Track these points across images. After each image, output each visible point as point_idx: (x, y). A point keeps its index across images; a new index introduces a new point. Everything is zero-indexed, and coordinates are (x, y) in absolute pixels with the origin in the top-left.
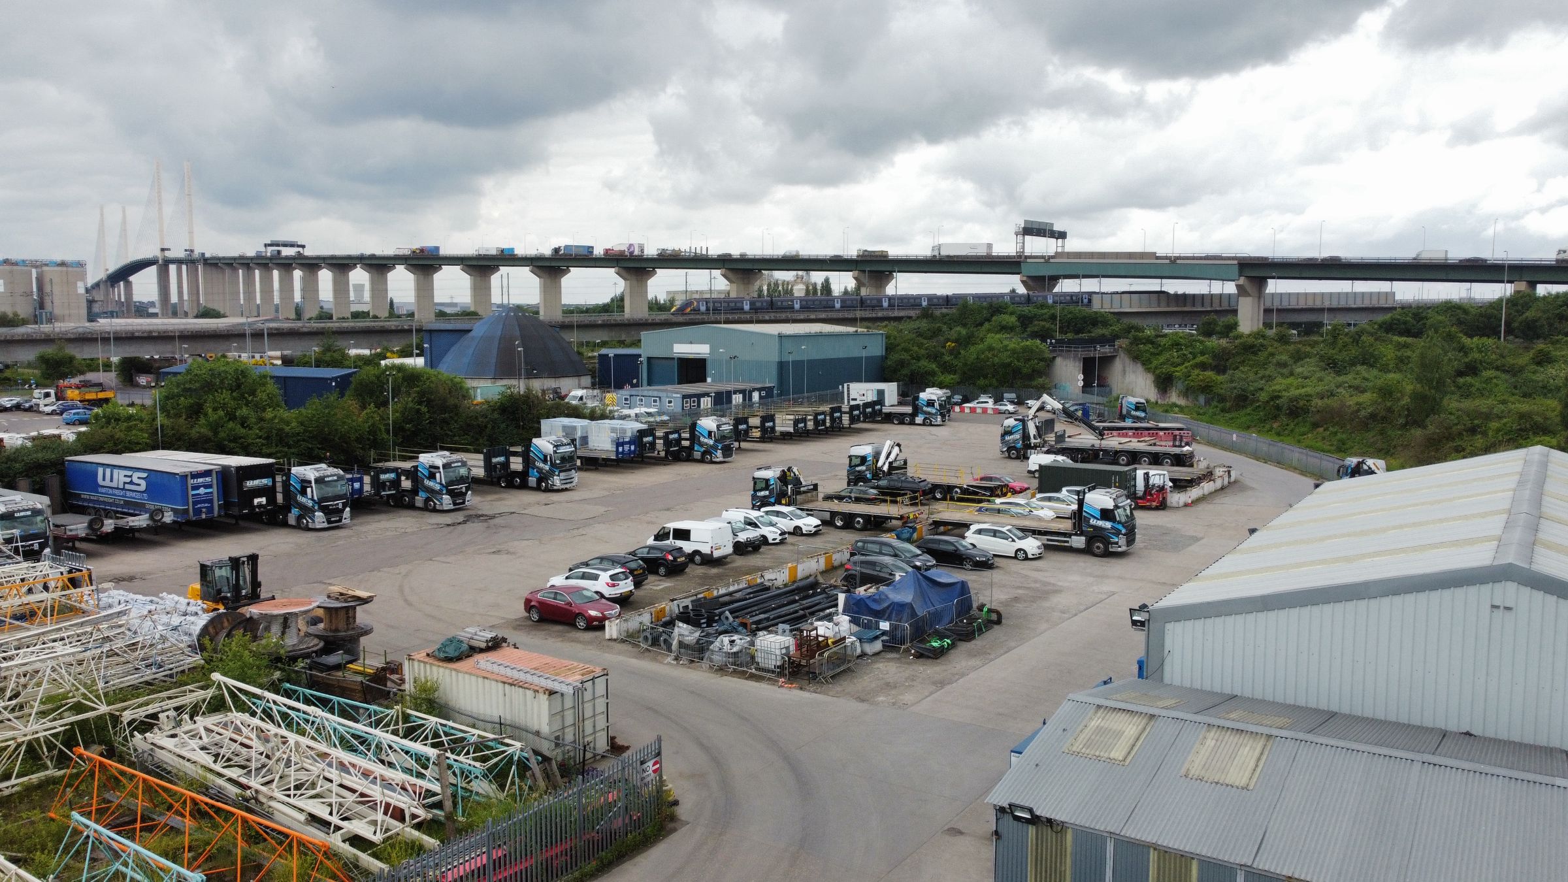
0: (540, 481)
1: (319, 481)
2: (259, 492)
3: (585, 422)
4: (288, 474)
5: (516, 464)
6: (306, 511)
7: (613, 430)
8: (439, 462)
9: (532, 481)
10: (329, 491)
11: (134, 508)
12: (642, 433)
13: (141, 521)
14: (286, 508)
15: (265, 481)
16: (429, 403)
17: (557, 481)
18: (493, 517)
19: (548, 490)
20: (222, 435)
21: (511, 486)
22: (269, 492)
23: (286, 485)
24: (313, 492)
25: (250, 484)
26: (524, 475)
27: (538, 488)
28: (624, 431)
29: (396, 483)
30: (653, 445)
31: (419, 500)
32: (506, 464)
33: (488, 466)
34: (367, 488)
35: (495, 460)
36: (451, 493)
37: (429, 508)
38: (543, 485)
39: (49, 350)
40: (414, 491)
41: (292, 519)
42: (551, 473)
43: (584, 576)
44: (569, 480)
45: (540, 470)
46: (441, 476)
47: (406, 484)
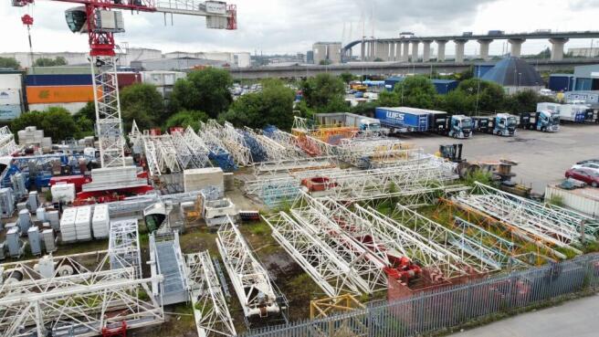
0: (542, 128)
1: (463, 121)
2: (441, 123)
3: (559, 105)
4: (451, 118)
5: (533, 120)
6: (456, 131)
7: (573, 109)
8: (506, 117)
9: (539, 127)
10: (466, 125)
11: (399, 126)
12: (588, 111)
13: (404, 130)
14: (449, 130)
15: (443, 120)
16: (492, 94)
17: (551, 128)
18: (526, 140)
19: (545, 132)
20: (421, 102)
21: (528, 128)
22: (443, 123)
23: (450, 122)
24: (460, 125)
25: (439, 120)
26: (535, 125)
27: (541, 130)
28: (579, 109)
29: (487, 124)
30: (592, 116)
31: (495, 131)
32: (529, 120)
33: (522, 120)
34: (476, 125)
35: (525, 118)
36: (509, 129)
37: (499, 134)
38: (544, 129)
39: (344, 72)
40: (493, 128)
41: (450, 134)
42: (548, 125)
43: (591, 166)
44: (555, 128)
45: (543, 123)
46: (506, 123)
47: (490, 125)
